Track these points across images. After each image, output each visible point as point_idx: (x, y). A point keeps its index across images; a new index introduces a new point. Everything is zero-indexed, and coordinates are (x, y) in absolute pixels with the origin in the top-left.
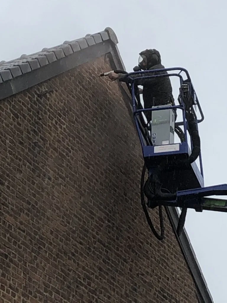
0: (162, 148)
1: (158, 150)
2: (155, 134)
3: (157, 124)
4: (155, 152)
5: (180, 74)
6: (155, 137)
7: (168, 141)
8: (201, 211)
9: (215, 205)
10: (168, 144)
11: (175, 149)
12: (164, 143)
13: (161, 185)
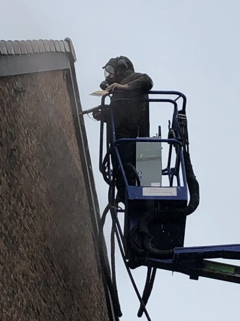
0: (153, 191)
1: (147, 192)
2: (141, 172)
3: (144, 160)
4: (144, 194)
5: (176, 102)
6: (141, 177)
7: (159, 183)
8: (197, 279)
9: (222, 272)
10: (160, 186)
11: (171, 193)
12: (152, 185)
13: (151, 238)
